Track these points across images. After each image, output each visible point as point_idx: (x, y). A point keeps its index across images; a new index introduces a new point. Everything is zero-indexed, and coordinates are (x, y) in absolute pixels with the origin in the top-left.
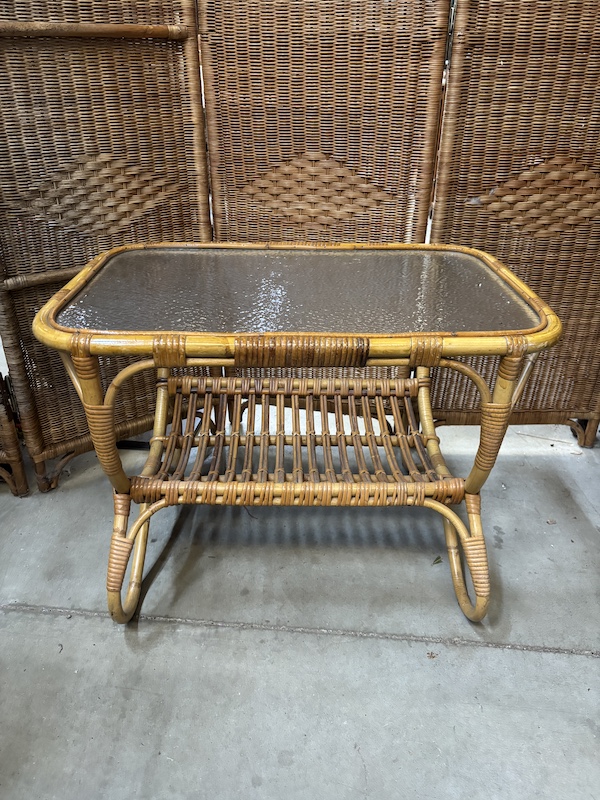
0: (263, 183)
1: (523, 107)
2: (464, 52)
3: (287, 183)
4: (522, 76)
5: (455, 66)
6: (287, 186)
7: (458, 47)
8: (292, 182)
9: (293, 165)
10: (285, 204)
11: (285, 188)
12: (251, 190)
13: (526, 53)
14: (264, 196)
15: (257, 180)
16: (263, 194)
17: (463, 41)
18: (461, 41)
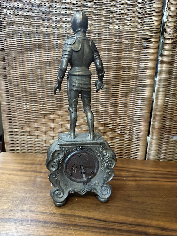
0: (36, 125)
2: (172, 46)
3: (52, 125)
5: (165, 54)
6: (52, 127)
7: (168, 42)
8: (56, 124)
9: (56, 114)
10: (51, 138)
11: (51, 128)
12: (28, 129)
14: (37, 133)
15: (32, 123)
16: (37, 132)
17: (173, 38)
18: (171, 38)
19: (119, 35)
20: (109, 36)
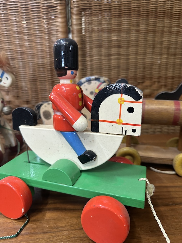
1: (123, 51)
2: (80, 14)
4: (120, 31)
5: (74, 23)
7: (75, 10)
13: (120, 16)
17: (77, 6)
18: (76, 5)
19: (24, 4)
20: (14, 6)
